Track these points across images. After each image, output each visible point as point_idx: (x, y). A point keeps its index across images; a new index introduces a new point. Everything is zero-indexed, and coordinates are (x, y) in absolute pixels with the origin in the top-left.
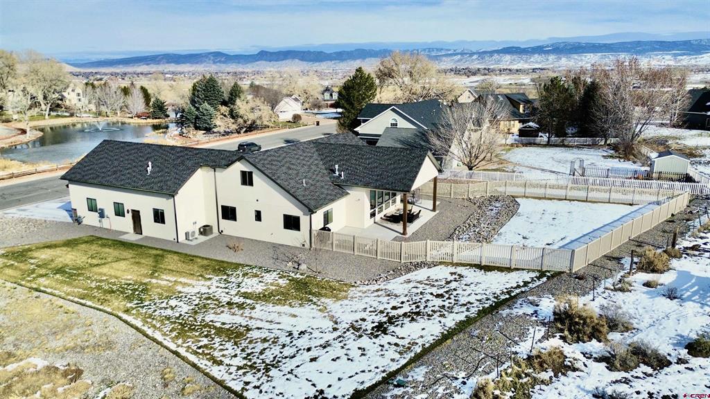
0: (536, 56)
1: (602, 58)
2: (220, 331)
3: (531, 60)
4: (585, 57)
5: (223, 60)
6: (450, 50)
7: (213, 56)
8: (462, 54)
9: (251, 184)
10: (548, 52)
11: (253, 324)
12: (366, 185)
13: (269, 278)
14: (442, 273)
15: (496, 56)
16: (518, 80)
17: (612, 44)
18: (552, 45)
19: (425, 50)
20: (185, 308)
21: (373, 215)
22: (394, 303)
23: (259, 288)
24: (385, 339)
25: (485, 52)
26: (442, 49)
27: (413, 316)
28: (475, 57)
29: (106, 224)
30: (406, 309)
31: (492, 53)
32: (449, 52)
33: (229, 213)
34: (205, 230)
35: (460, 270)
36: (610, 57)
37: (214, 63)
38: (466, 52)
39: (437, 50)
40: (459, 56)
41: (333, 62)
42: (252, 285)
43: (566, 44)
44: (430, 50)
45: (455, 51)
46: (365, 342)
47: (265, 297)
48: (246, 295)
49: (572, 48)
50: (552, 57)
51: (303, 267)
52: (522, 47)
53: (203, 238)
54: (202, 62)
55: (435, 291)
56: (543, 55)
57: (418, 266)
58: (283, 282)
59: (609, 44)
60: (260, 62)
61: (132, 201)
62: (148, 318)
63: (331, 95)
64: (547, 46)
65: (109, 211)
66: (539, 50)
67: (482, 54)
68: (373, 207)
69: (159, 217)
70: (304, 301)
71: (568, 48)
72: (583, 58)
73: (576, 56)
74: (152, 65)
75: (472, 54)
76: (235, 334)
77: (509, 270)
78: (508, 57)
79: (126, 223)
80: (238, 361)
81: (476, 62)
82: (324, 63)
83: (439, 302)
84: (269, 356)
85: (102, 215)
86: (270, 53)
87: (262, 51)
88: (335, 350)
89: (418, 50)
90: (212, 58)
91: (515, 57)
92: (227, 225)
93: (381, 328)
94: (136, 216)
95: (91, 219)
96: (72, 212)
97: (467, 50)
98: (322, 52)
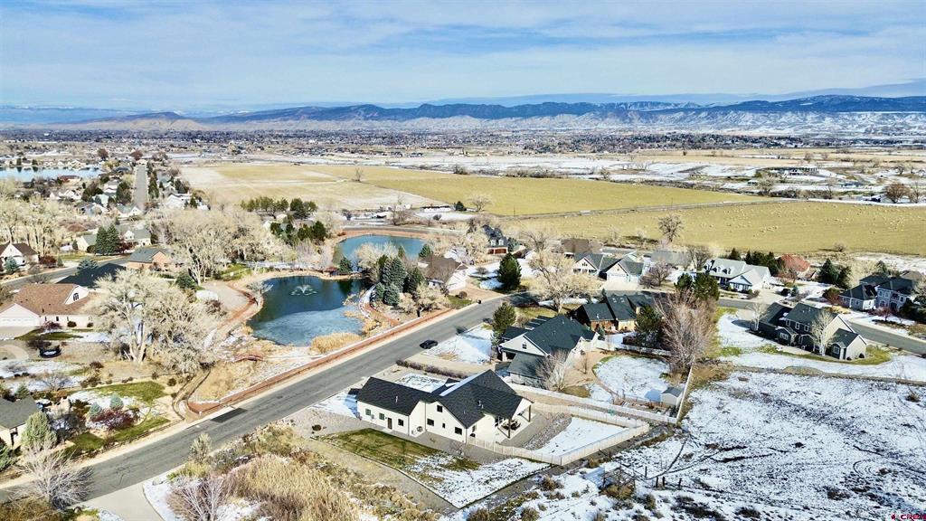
0: (789, 114)
1: (883, 119)
2: (435, 479)
3: (783, 119)
4: (860, 116)
5: (375, 115)
6: (670, 104)
7: (365, 111)
8: (686, 110)
9: (441, 411)
10: (806, 110)
11: (445, 477)
12: (492, 413)
13: (450, 458)
14: (515, 461)
15: (732, 114)
16: (740, 170)
17: (899, 99)
18: (813, 99)
19: (635, 104)
20: (421, 469)
21: (497, 425)
22: (494, 473)
23: (446, 463)
24: (488, 485)
25: (718, 108)
26: (659, 103)
27: (498, 479)
28: (703, 114)
29: (374, 421)
30: (497, 476)
31: (725, 110)
32: (669, 108)
33: (431, 422)
34: (420, 429)
35: (523, 461)
36: (895, 117)
37: (366, 119)
38: (692, 107)
39: (653, 104)
40: (682, 113)
41: (514, 119)
42: (443, 461)
43: (832, 98)
44: (642, 104)
45: (676, 105)
46: (481, 486)
47: (448, 467)
48: (441, 465)
49: (841, 104)
50: (811, 117)
51: (463, 454)
52: (770, 101)
53: (419, 433)
54: (350, 118)
55: (510, 469)
56: (799, 114)
57: (508, 457)
58: (454, 460)
59: (894, 99)
60: (421, 119)
61: (388, 413)
62: (409, 472)
63: (497, 241)
64: (806, 101)
65: (377, 416)
66: (795, 106)
67: (715, 111)
68: (497, 421)
69: (401, 423)
70: (462, 470)
71: (836, 103)
72: (857, 118)
73: (845, 115)
74: (290, 122)
75: (699, 110)
76: (440, 480)
77: (541, 462)
78: (748, 117)
79: (384, 423)
80: (442, 489)
81: (704, 122)
82: (503, 120)
83: (509, 474)
84: (451, 488)
85: (373, 418)
86: (434, 107)
87: (425, 105)
88: (471, 488)
89: (626, 104)
90: (363, 113)
91: (758, 115)
92: (429, 428)
93: (487, 482)
94: (390, 420)
95: (366, 418)
96: (357, 414)
97: (693, 104)
98: (499, 106)
